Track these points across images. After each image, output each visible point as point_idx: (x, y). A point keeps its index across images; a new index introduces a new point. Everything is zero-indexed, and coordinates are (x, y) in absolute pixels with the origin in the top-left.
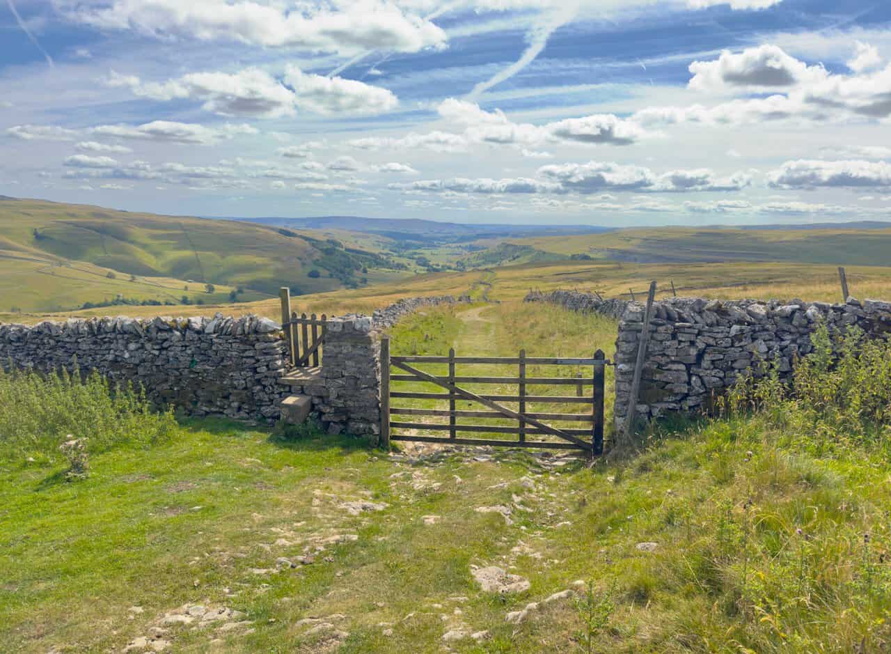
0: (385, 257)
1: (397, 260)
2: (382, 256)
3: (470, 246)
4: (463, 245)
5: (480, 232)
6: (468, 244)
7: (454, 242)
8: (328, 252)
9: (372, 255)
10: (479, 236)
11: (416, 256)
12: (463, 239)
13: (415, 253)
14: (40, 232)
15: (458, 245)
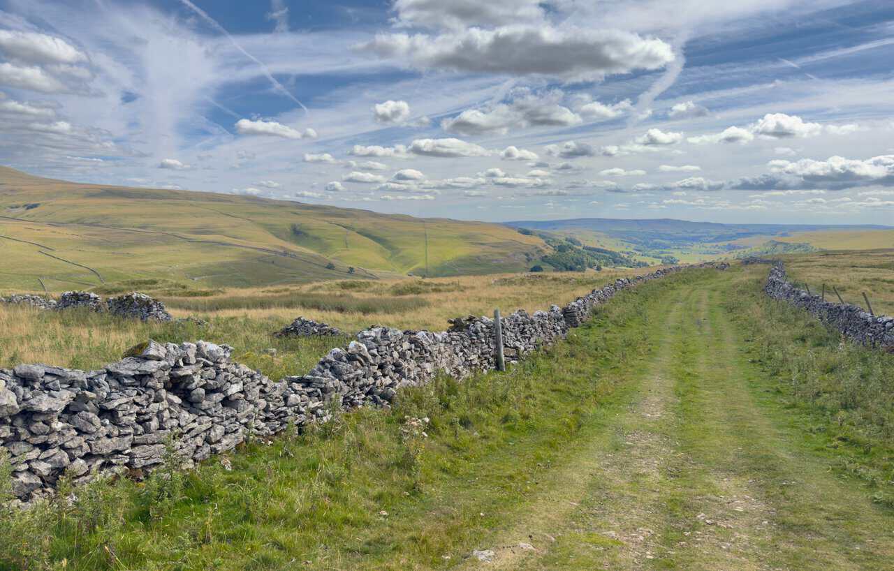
0: (626, 256)
1: (639, 259)
2: (622, 255)
3: (729, 245)
4: (720, 244)
5: (741, 231)
6: (726, 243)
7: (710, 242)
8: (561, 249)
9: (610, 252)
10: (739, 235)
11: (663, 255)
12: (720, 238)
13: (662, 253)
14: (298, 228)
15: (714, 244)
